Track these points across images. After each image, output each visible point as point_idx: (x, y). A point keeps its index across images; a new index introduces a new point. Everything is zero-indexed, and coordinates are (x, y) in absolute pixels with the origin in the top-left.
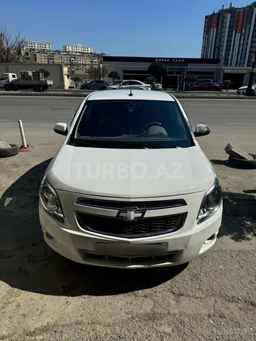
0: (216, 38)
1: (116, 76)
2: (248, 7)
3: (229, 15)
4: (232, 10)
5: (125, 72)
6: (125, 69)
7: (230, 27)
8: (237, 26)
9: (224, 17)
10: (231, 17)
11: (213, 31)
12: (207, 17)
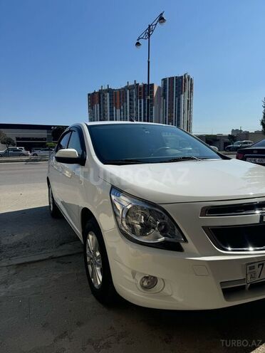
0: (100, 113)
1: (10, 142)
2: (122, 89)
3: (108, 94)
4: (109, 90)
5: (18, 139)
6: (17, 136)
7: (110, 104)
8: (116, 104)
9: (104, 95)
10: (110, 96)
11: (97, 107)
12: (89, 95)
